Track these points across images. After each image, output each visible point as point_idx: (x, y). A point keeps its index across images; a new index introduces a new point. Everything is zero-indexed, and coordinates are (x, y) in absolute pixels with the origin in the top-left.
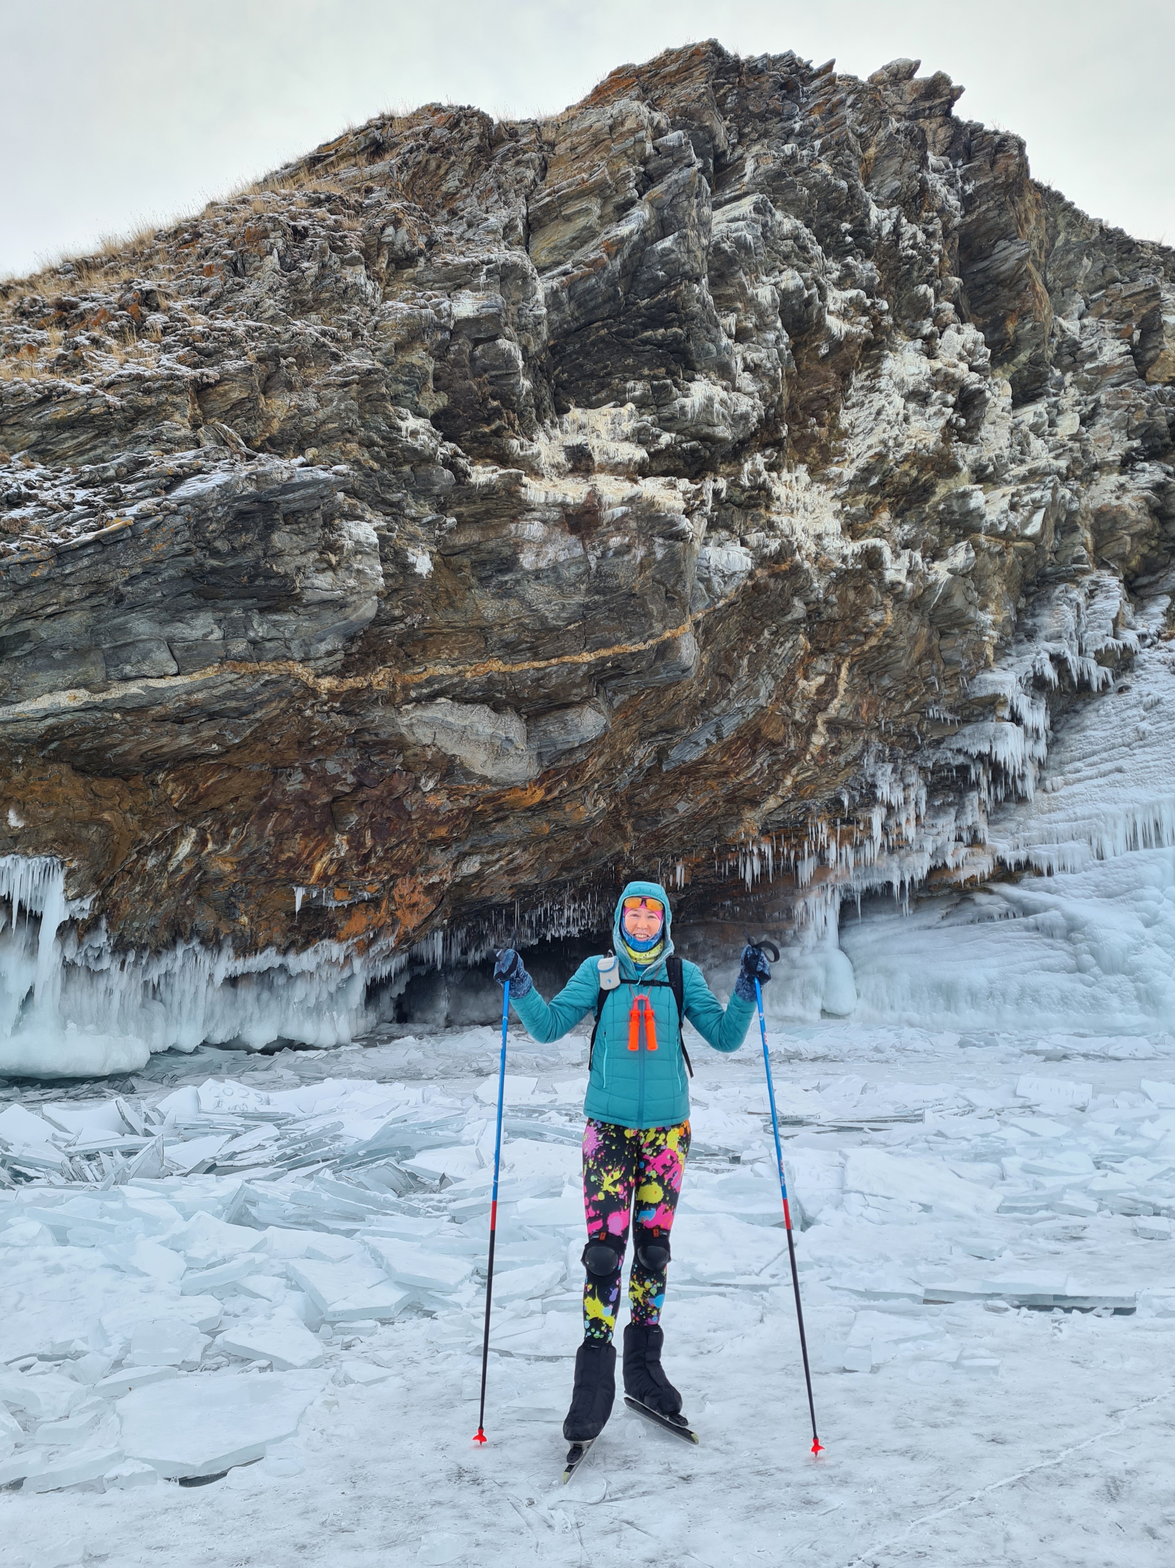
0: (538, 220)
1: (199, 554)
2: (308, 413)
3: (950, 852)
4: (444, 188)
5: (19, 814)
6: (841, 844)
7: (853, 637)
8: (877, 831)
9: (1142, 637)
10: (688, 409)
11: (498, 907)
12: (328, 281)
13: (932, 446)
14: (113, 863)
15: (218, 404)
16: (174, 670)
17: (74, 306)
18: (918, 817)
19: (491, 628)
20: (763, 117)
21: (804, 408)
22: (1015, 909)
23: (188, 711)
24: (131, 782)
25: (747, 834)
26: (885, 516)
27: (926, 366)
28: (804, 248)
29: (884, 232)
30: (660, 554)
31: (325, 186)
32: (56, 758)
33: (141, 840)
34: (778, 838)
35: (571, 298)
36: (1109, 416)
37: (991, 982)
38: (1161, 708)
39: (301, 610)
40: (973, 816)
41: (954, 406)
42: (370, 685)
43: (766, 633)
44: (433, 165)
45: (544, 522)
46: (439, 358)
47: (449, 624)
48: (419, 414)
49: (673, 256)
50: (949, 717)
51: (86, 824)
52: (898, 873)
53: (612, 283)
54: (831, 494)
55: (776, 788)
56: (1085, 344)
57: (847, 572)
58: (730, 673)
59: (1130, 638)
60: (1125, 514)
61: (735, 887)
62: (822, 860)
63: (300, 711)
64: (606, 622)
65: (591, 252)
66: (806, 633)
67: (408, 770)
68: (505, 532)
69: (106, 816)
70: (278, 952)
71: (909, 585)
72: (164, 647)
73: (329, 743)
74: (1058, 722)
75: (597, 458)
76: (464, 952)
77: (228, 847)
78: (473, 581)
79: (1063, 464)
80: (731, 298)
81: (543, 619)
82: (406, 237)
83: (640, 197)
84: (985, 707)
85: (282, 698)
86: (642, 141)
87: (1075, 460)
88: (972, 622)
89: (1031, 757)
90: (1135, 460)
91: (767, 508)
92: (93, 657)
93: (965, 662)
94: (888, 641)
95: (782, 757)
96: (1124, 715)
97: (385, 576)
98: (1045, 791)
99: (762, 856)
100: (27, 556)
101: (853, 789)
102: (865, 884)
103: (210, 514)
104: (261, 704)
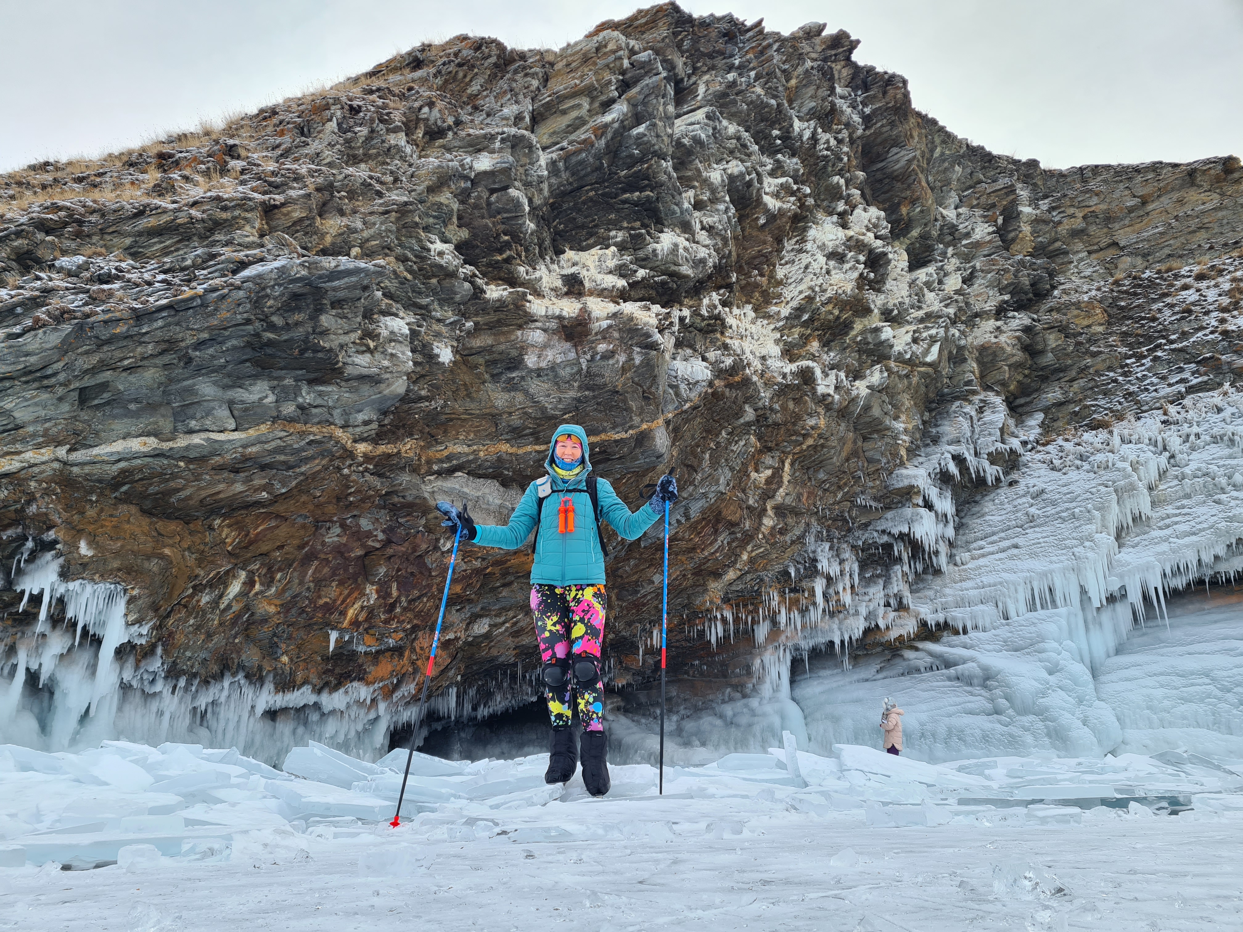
0: (541, 114)
1: (257, 324)
2: (355, 231)
3: (881, 615)
4: (469, 91)
5: (90, 544)
6: (790, 610)
7: (794, 438)
8: (819, 598)
9: (1024, 443)
10: (658, 252)
11: (504, 667)
12: (375, 141)
13: (849, 292)
14: (171, 594)
15: (282, 221)
16: (233, 426)
17: (171, 156)
18: (852, 587)
19: (501, 415)
20: (711, 56)
21: (748, 263)
22: (938, 663)
23: (243, 462)
24: (191, 525)
25: (711, 602)
26: (814, 346)
27: (841, 234)
28: (745, 146)
29: (805, 138)
30: (638, 360)
31: (377, 83)
32: (126, 499)
33: (197, 576)
34: (737, 605)
35: (567, 168)
36: (983, 278)
37: (922, 724)
38: (1045, 496)
39: (343, 384)
40: (898, 585)
41: (865, 263)
42: (399, 452)
43: (724, 433)
44: (461, 74)
45: (545, 330)
46: (462, 202)
47: (466, 412)
48: (445, 241)
49: (645, 139)
50: (874, 504)
51: (148, 558)
52: (838, 633)
53: (598, 157)
54: (772, 326)
55: (735, 562)
56: (961, 226)
57: (787, 386)
58: (695, 464)
59: (1015, 443)
60: (1002, 349)
61: (703, 649)
62: (774, 623)
63: (339, 469)
64: (595, 414)
65: (582, 134)
66: (756, 435)
67: (430, 531)
68: (513, 337)
69: (167, 551)
70: (313, 690)
71: (837, 397)
72: (225, 406)
73: (363, 501)
74: (962, 511)
75: (587, 284)
76: (475, 708)
77: (273, 589)
78: (487, 376)
79: (951, 311)
80: (690, 179)
81: (543, 409)
82: (438, 115)
83: (620, 97)
84: (902, 497)
85: (324, 456)
86: (620, 58)
87: (960, 309)
88: (888, 429)
89: (943, 537)
90: (1006, 310)
91: (722, 333)
92: (163, 410)
93: (884, 460)
94: (822, 441)
95: (739, 535)
96: (1015, 503)
97: (416, 364)
98: (955, 565)
99: (724, 620)
100: (110, 315)
101: (798, 563)
102: (811, 643)
103: (268, 291)
104: (307, 460)
